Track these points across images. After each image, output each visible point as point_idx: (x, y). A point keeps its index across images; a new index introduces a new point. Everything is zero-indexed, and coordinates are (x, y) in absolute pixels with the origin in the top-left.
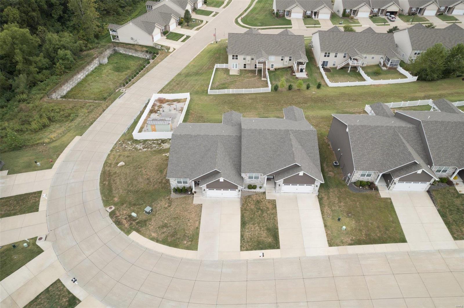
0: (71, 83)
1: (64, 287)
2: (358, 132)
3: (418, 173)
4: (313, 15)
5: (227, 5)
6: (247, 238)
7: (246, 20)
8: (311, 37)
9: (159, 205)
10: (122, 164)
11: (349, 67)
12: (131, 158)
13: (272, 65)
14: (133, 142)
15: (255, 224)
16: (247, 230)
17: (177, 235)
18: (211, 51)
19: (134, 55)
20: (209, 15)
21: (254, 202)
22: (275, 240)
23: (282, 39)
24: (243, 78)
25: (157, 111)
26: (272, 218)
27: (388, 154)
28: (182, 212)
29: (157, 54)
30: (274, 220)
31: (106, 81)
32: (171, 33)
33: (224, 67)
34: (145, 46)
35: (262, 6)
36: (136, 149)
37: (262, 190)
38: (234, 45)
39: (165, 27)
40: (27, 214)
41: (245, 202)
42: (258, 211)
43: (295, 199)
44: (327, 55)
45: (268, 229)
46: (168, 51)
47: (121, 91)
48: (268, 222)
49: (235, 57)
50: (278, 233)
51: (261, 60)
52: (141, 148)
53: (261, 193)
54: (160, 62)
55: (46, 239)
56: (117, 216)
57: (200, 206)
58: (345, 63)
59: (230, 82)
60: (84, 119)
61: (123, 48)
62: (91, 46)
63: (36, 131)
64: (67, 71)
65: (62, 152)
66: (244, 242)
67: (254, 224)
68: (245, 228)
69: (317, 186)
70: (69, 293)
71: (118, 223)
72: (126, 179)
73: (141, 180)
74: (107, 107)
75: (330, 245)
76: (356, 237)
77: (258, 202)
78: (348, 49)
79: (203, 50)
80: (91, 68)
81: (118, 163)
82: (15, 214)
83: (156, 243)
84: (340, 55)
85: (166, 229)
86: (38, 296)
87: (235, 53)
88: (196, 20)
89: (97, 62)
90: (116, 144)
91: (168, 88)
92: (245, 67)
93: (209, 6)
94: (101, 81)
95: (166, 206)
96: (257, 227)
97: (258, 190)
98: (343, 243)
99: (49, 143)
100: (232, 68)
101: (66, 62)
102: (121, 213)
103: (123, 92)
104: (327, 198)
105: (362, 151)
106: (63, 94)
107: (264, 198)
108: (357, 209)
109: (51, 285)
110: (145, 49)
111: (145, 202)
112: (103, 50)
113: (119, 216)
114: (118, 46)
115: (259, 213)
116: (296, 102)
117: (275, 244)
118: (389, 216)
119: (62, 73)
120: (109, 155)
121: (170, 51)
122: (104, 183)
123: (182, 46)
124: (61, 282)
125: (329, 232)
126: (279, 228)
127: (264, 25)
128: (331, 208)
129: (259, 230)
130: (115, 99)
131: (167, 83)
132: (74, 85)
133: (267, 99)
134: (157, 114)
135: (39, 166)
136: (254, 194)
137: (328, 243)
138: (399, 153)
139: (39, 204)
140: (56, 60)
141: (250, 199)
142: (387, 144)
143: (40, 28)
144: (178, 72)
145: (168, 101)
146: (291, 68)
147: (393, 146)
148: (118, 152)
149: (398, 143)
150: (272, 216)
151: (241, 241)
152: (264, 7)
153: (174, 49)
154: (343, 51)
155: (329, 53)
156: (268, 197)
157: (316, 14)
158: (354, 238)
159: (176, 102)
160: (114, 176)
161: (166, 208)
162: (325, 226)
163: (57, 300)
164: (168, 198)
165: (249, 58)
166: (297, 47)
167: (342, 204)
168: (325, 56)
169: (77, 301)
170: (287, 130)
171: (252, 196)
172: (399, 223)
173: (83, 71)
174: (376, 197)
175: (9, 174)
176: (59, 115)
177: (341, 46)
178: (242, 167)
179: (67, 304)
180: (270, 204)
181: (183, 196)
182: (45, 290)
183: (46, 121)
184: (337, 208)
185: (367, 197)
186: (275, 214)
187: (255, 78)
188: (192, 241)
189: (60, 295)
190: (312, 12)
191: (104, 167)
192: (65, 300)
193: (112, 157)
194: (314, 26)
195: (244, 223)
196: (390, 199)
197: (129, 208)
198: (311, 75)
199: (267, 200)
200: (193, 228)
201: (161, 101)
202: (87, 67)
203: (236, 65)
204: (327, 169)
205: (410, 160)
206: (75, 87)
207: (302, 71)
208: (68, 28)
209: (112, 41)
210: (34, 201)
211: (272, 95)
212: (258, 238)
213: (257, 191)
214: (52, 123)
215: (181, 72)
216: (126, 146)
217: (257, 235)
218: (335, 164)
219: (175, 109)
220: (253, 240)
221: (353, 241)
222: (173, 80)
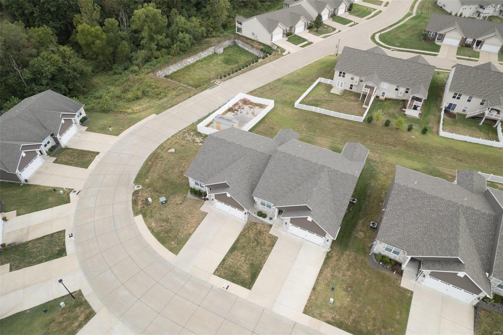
0: (180, 65)
1: (64, 238)
2: (405, 195)
3: (458, 275)
4: (475, 44)
5: (373, 17)
6: (228, 264)
7: (385, 37)
8: (450, 70)
9: (174, 200)
10: (173, 150)
11: (483, 118)
12: (184, 148)
13: (384, 93)
14: (195, 134)
15: (244, 254)
16: (232, 257)
17: (170, 233)
18: (325, 62)
19: (250, 51)
20: (346, 24)
21: (256, 231)
22: (251, 279)
23: (405, 65)
24: (342, 100)
25: (235, 110)
26: (262, 255)
27: (432, 235)
28: (186, 214)
29: (270, 54)
30: (263, 258)
31: (210, 71)
32: (296, 35)
33: (328, 83)
34: (263, 44)
35: (414, 24)
36: (194, 140)
37: (270, 222)
38: (345, 61)
39: (291, 28)
40: (79, 168)
41: (248, 228)
42: (254, 242)
43: (300, 245)
44: (457, 96)
45: (252, 265)
46: (281, 54)
47: (215, 83)
48: (257, 258)
49: (342, 74)
50: (259, 274)
51: (370, 84)
52: (199, 141)
53: (268, 225)
54: (268, 63)
55: (78, 194)
56: (138, 196)
57: (205, 214)
58: (478, 112)
59: (325, 100)
60: (169, 100)
61: (242, 42)
62: (214, 34)
63: (129, 101)
64: (181, 53)
65: (134, 124)
66: (222, 266)
67: (242, 253)
68: (232, 254)
69: (328, 241)
70: (64, 245)
71: (135, 202)
72: (166, 165)
73: (176, 171)
74: (195, 94)
75: (305, 312)
76: (341, 318)
77: (260, 233)
78: (491, 94)
79: (318, 60)
80: (204, 54)
81: (169, 149)
82: (71, 165)
83: (150, 233)
84: (476, 101)
85: (165, 224)
86: (44, 236)
87: (343, 70)
88: (329, 26)
89: (212, 50)
90: (180, 131)
91: (259, 92)
92: (351, 88)
93: (352, 15)
94: (207, 69)
95: (179, 202)
96: (243, 258)
97: (267, 220)
98: (320, 317)
99: (131, 113)
100: (337, 86)
101: (182, 44)
102: (143, 194)
103: (216, 84)
104: (336, 259)
105: (397, 220)
106: (169, 73)
107: (268, 231)
108: (362, 286)
109: (58, 232)
110: (261, 47)
111: (166, 192)
112: (223, 40)
113: (140, 197)
114: (238, 39)
115: (254, 244)
116: (384, 142)
117: (248, 284)
118: (398, 312)
119: (176, 54)
120: (168, 139)
121: (284, 54)
122: (148, 163)
123: (299, 51)
124: (65, 233)
125: (313, 297)
126: (263, 268)
127: (404, 46)
128: (333, 272)
129: (243, 261)
130: (205, 89)
131: (262, 85)
132: (182, 67)
133: (353, 129)
134: (233, 114)
135: (110, 131)
136: (261, 223)
137: (304, 309)
138: (446, 239)
139: (91, 163)
140: (175, 41)
141: (255, 227)
142: (437, 223)
143: (173, 10)
144: (279, 77)
145: (252, 103)
146: (404, 102)
147: (444, 229)
148: (178, 139)
149: (452, 226)
150: (264, 253)
151: (220, 265)
152: (416, 26)
153: (289, 53)
154: (481, 96)
155: (460, 95)
156: (272, 232)
157: (479, 43)
158: (337, 317)
159: (258, 107)
160: (160, 159)
161: (177, 204)
162: (314, 289)
163: (52, 246)
164: (185, 195)
165: (357, 79)
166: (421, 79)
167: (349, 273)
168: (454, 97)
169: (64, 254)
170: (324, 166)
171: (258, 225)
172: (406, 328)
173: (194, 56)
174: (394, 283)
175: (87, 130)
176: (153, 91)
177: (482, 89)
178: (256, 190)
179: (57, 252)
180: (270, 239)
181: (196, 198)
182: (51, 234)
183: (140, 93)
184: (341, 275)
185: (383, 278)
186: (268, 252)
187: (357, 103)
188: (178, 244)
189: (57, 243)
190: (474, 40)
191: (158, 148)
192: (57, 249)
193: (170, 141)
194: (468, 58)
195: (234, 248)
196: (412, 293)
197: (151, 192)
198: (426, 116)
199: (269, 234)
200: (187, 233)
201: (245, 102)
202: (200, 53)
203: (342, 83)
204: (360, 228)
205: (452, 254)
206: (183, 69)
207: (415, 108)
208: (201, 13)
209: (236, 33)
210: (89, 159)
211: (361, 126)
212: (237, 269)
213: (264, 221)
214: (144, 97)
215: (282, 78)
216: (187, 136)
217: (238, 265)
218: (371, 225)
219: (253, 113)
220: (231, 268)
221: (334, 319)
222: (269, 84)
